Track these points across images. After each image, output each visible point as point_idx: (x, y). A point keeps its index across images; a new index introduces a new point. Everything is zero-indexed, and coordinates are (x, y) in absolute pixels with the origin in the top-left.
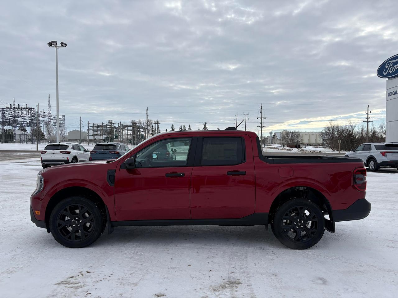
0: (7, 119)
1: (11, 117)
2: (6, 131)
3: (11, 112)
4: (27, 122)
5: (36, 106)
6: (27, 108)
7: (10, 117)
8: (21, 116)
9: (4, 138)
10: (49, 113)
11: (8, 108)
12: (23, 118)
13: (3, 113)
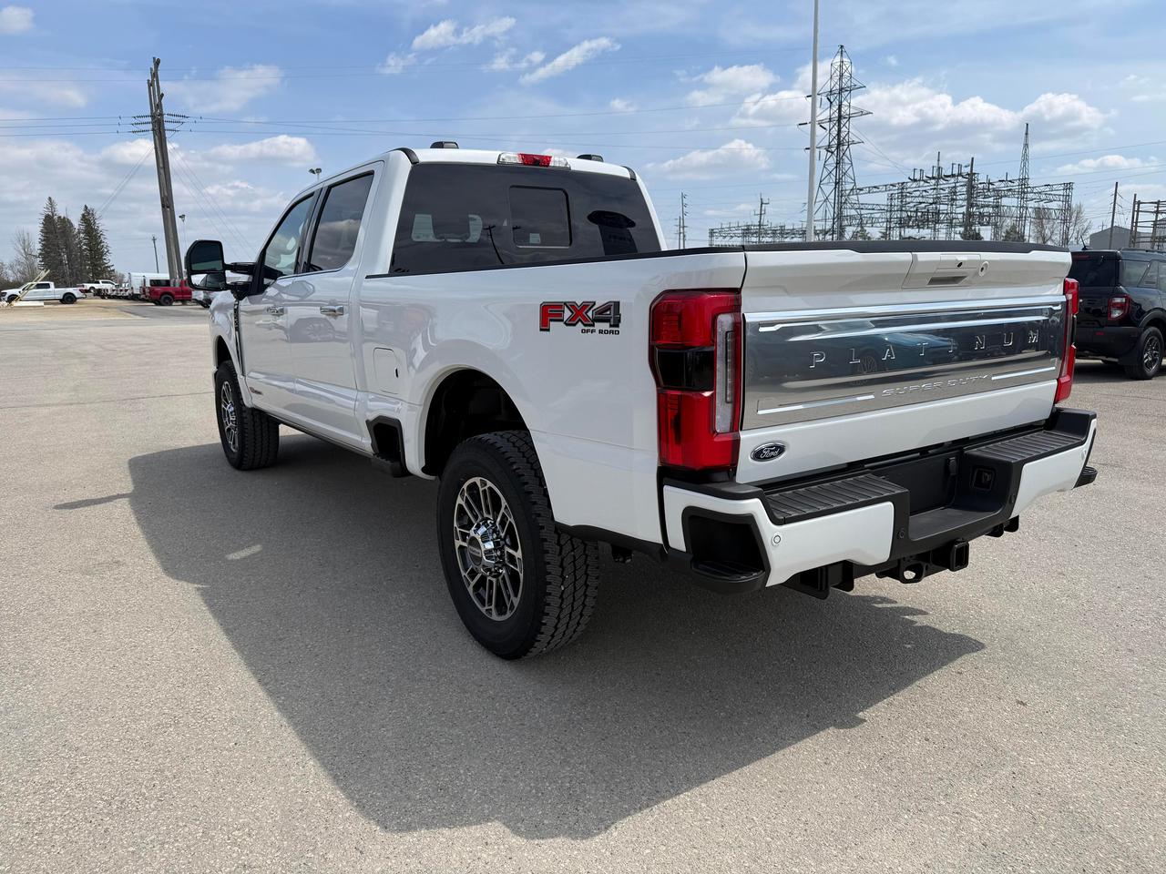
1: (923, 205)
3: (925, 191)
6: (960, 175)
10: (1023, 181)
11: (915, 180)
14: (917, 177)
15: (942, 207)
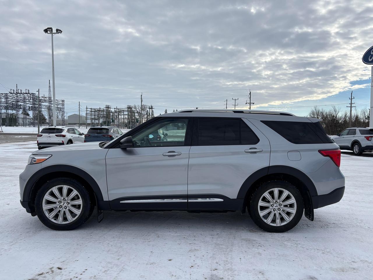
0: (10, 104)
1: (14, 102)
2: (9, 115)
3: (14, 97)
4: (29, 106)
5: (37, 91)
7: (13, 101)
8: (23, 101)
9: (8, 121)
10: (50, 98)
12: (25, 103)
13: (7, 98)
14: (12, 92)
15: (21, 103)
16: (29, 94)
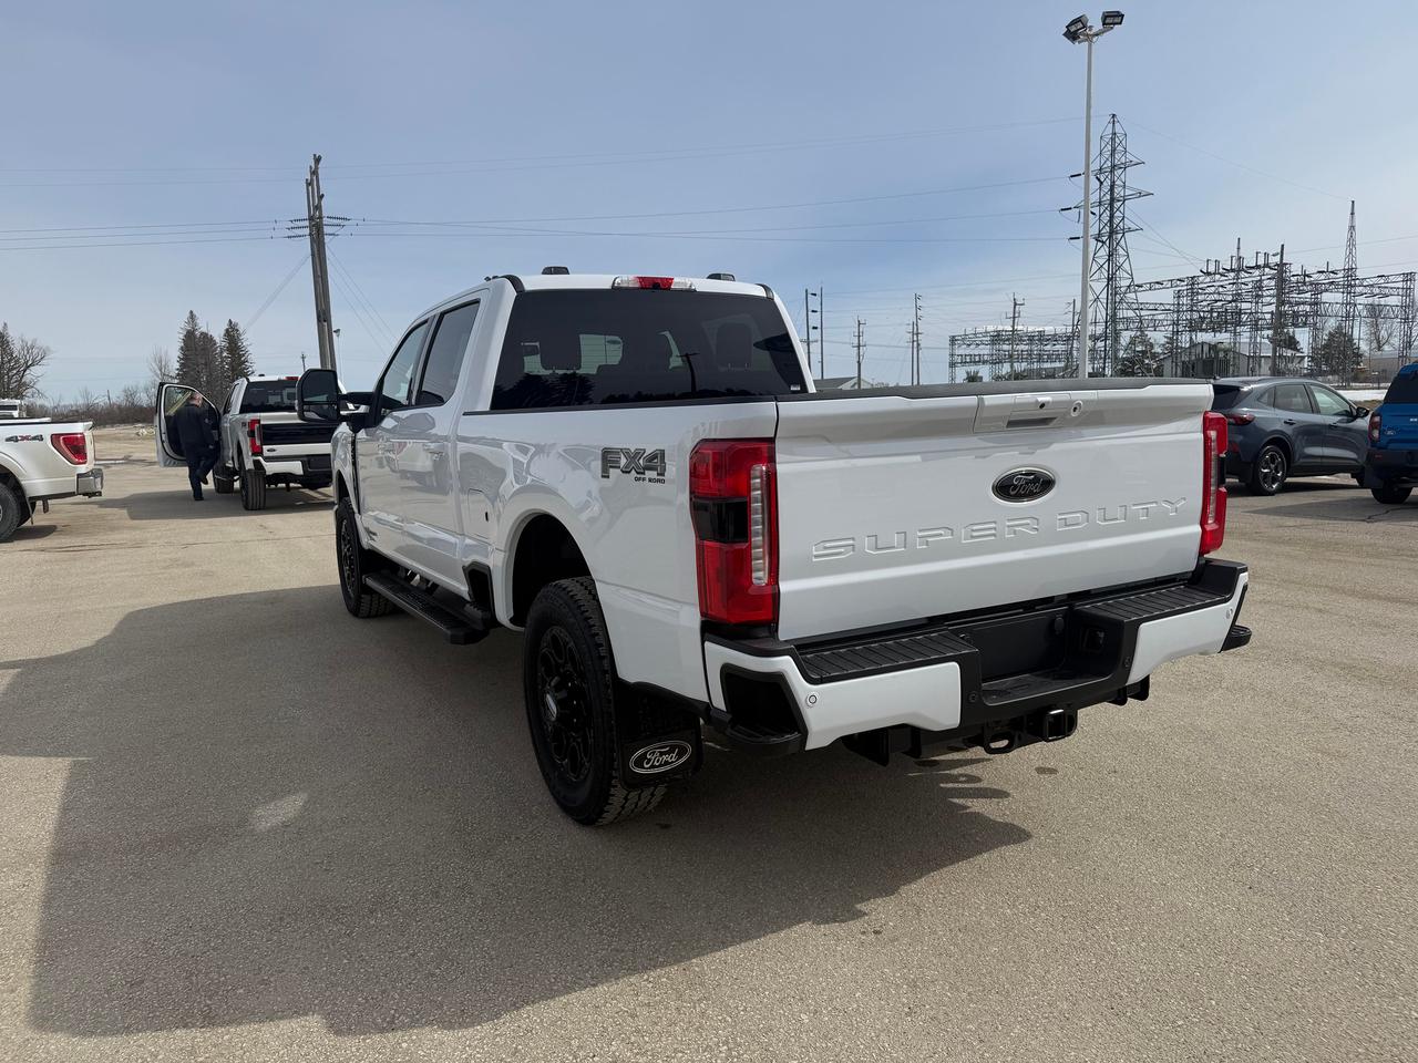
1: (1219, 304)
2: (1206, 348)
6: (1267, 265)
7: (1216, 301)
10: (1350, 272)
11: (1208, 274)
12: (1257, 303)
13: (1193, 293)
14: (1212, 269)
16: (1267, 270)
